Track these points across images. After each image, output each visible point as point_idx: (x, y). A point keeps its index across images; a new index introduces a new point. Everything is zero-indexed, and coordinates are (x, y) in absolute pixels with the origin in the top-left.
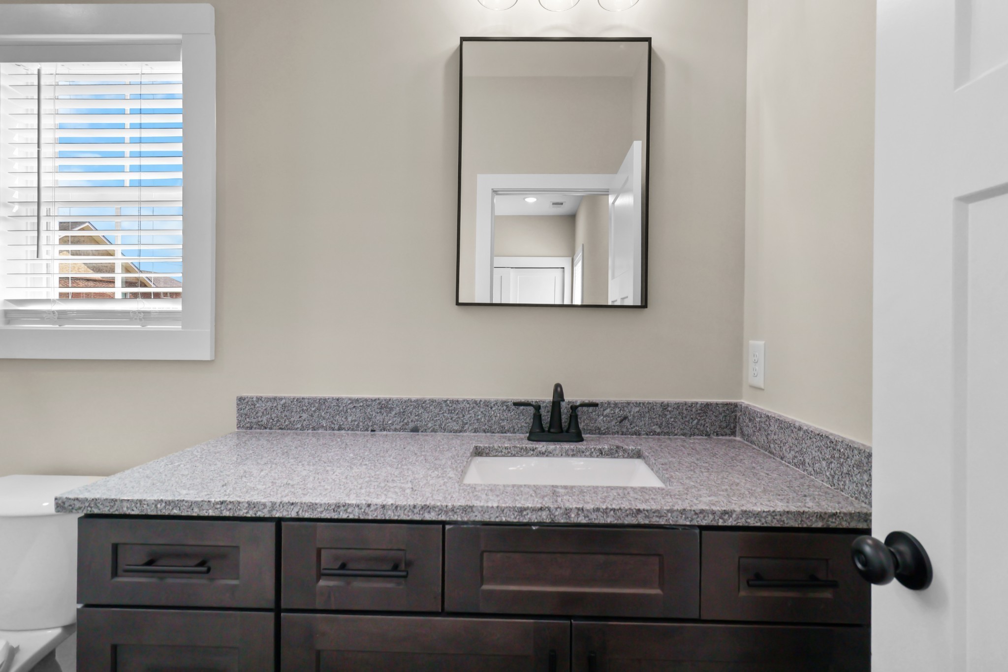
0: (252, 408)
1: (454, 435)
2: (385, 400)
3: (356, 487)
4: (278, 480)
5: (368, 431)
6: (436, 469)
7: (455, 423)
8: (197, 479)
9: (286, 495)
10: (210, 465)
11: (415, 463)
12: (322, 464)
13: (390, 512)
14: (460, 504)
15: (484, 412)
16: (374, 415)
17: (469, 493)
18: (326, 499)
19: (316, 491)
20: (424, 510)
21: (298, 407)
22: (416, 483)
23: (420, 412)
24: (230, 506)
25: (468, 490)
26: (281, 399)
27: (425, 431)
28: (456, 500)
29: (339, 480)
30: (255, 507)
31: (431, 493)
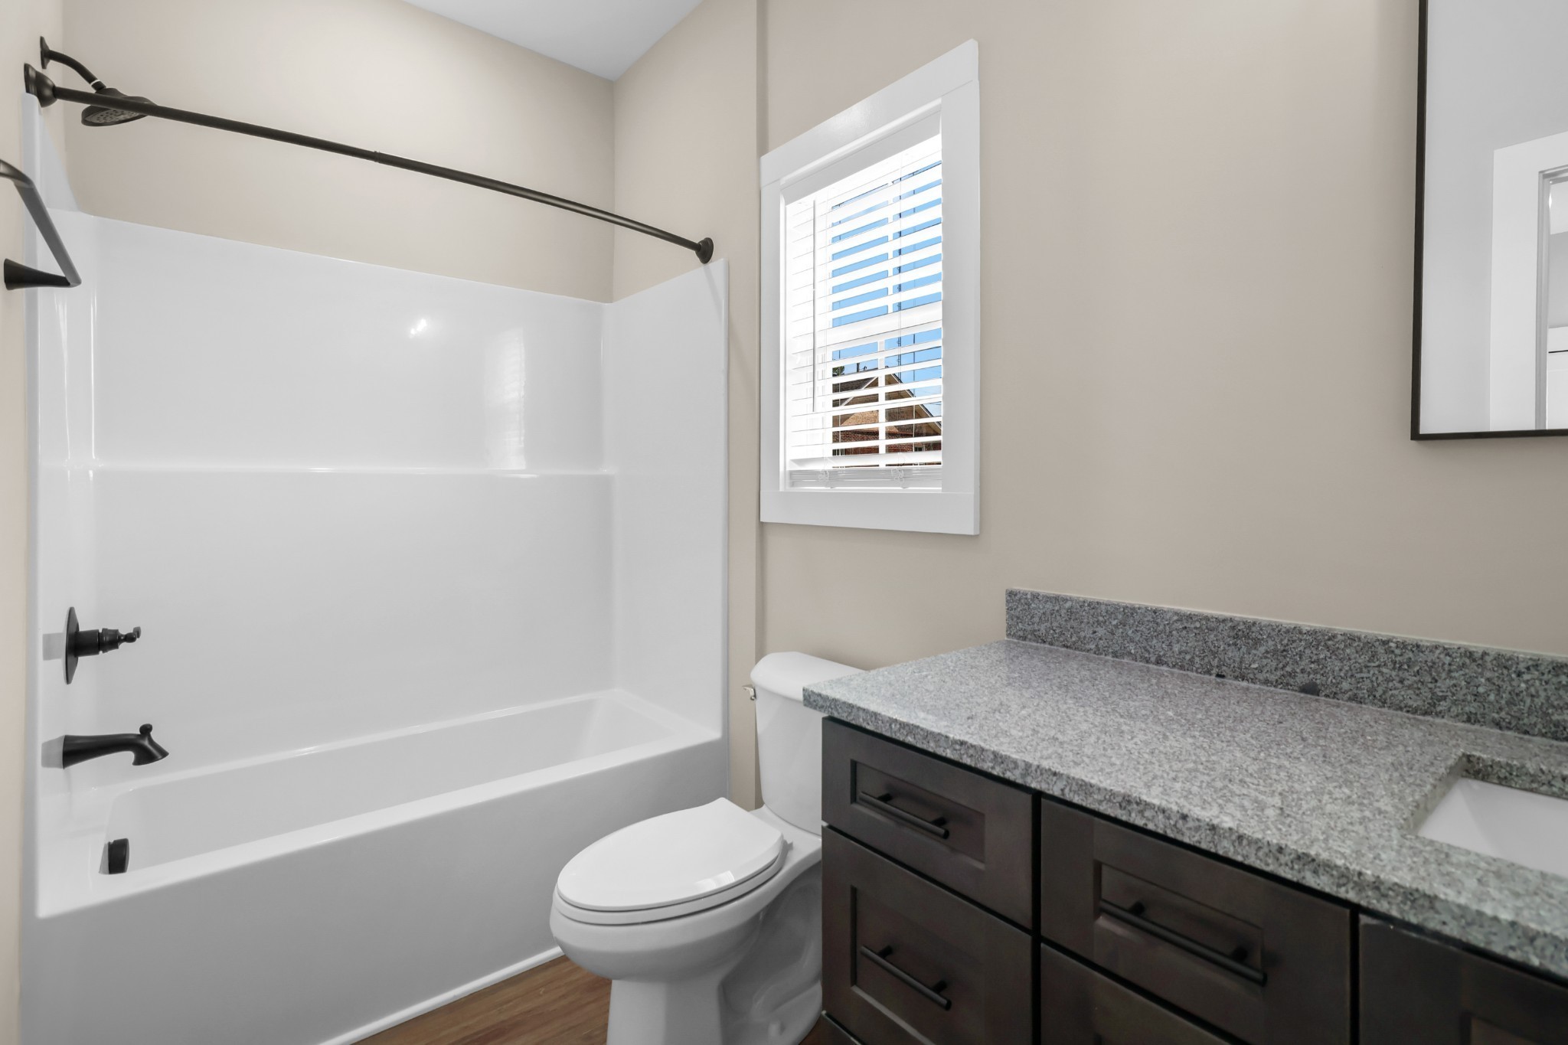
0: (1025, 609)
1: (1409, 719)
2: (1244, 623)
3: (1165, 775)
4: (1042, 728)
5: (1211, 675)
6: (1348, 783)
7: (1410, 692)
8: (940, 699)
9: (1049, 757)
10: (961, 683)
11: (1298, 758)
12: (1116, 717)
13: (1226, 843)
14: (1396, 880)
15: (1495, 680)
16: (1222, 648)
17: (1426, 861)
18: (1108, 781)
19: (1095, 763)
20: (1304, 865)
21: (1090, 617)
22: (1293, 800)
23: (1322, 656)
24: (971, 751)
25: (1427, 856)
26: (1065, 600)
27: (1335, 695)
28: (1389, 868)
29: (1139, 753)
30: (1002, 763)
31: (1323, 833)
